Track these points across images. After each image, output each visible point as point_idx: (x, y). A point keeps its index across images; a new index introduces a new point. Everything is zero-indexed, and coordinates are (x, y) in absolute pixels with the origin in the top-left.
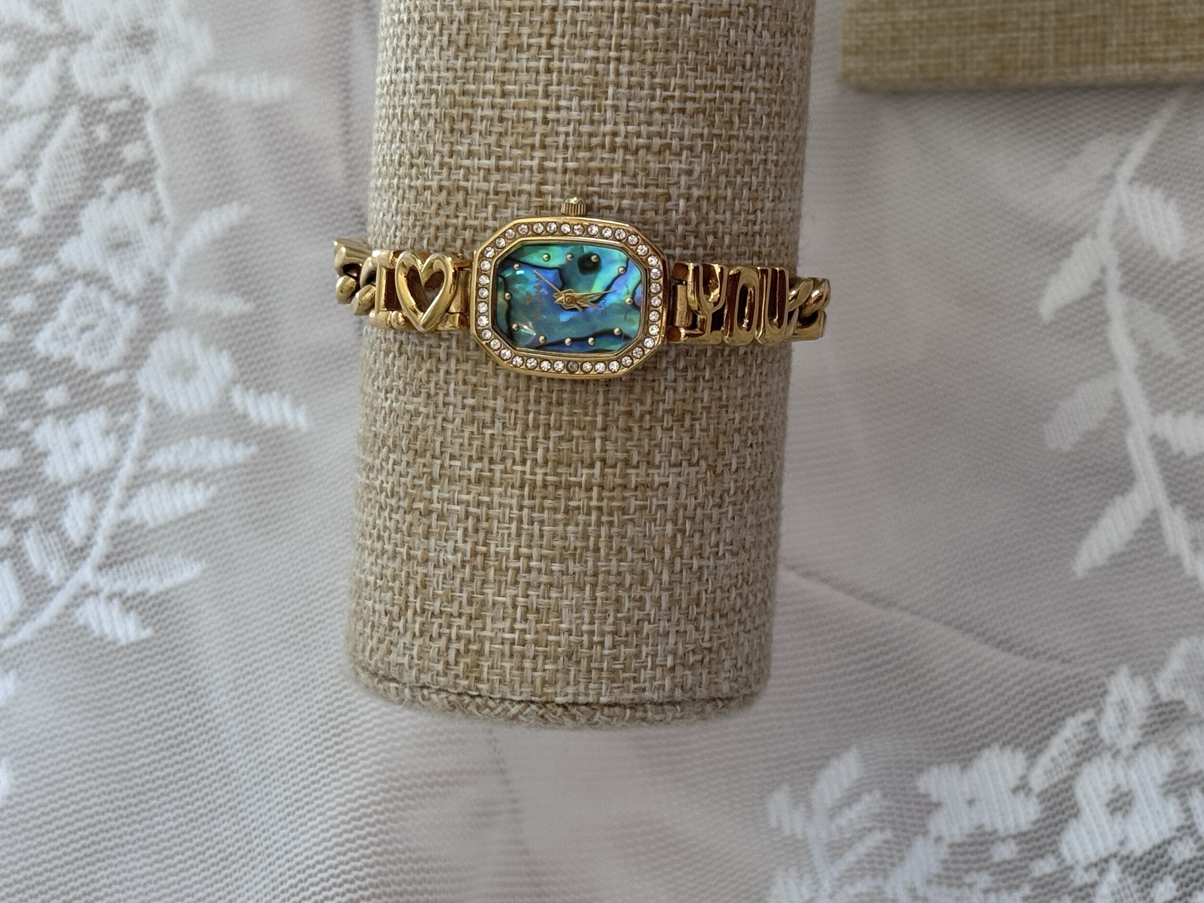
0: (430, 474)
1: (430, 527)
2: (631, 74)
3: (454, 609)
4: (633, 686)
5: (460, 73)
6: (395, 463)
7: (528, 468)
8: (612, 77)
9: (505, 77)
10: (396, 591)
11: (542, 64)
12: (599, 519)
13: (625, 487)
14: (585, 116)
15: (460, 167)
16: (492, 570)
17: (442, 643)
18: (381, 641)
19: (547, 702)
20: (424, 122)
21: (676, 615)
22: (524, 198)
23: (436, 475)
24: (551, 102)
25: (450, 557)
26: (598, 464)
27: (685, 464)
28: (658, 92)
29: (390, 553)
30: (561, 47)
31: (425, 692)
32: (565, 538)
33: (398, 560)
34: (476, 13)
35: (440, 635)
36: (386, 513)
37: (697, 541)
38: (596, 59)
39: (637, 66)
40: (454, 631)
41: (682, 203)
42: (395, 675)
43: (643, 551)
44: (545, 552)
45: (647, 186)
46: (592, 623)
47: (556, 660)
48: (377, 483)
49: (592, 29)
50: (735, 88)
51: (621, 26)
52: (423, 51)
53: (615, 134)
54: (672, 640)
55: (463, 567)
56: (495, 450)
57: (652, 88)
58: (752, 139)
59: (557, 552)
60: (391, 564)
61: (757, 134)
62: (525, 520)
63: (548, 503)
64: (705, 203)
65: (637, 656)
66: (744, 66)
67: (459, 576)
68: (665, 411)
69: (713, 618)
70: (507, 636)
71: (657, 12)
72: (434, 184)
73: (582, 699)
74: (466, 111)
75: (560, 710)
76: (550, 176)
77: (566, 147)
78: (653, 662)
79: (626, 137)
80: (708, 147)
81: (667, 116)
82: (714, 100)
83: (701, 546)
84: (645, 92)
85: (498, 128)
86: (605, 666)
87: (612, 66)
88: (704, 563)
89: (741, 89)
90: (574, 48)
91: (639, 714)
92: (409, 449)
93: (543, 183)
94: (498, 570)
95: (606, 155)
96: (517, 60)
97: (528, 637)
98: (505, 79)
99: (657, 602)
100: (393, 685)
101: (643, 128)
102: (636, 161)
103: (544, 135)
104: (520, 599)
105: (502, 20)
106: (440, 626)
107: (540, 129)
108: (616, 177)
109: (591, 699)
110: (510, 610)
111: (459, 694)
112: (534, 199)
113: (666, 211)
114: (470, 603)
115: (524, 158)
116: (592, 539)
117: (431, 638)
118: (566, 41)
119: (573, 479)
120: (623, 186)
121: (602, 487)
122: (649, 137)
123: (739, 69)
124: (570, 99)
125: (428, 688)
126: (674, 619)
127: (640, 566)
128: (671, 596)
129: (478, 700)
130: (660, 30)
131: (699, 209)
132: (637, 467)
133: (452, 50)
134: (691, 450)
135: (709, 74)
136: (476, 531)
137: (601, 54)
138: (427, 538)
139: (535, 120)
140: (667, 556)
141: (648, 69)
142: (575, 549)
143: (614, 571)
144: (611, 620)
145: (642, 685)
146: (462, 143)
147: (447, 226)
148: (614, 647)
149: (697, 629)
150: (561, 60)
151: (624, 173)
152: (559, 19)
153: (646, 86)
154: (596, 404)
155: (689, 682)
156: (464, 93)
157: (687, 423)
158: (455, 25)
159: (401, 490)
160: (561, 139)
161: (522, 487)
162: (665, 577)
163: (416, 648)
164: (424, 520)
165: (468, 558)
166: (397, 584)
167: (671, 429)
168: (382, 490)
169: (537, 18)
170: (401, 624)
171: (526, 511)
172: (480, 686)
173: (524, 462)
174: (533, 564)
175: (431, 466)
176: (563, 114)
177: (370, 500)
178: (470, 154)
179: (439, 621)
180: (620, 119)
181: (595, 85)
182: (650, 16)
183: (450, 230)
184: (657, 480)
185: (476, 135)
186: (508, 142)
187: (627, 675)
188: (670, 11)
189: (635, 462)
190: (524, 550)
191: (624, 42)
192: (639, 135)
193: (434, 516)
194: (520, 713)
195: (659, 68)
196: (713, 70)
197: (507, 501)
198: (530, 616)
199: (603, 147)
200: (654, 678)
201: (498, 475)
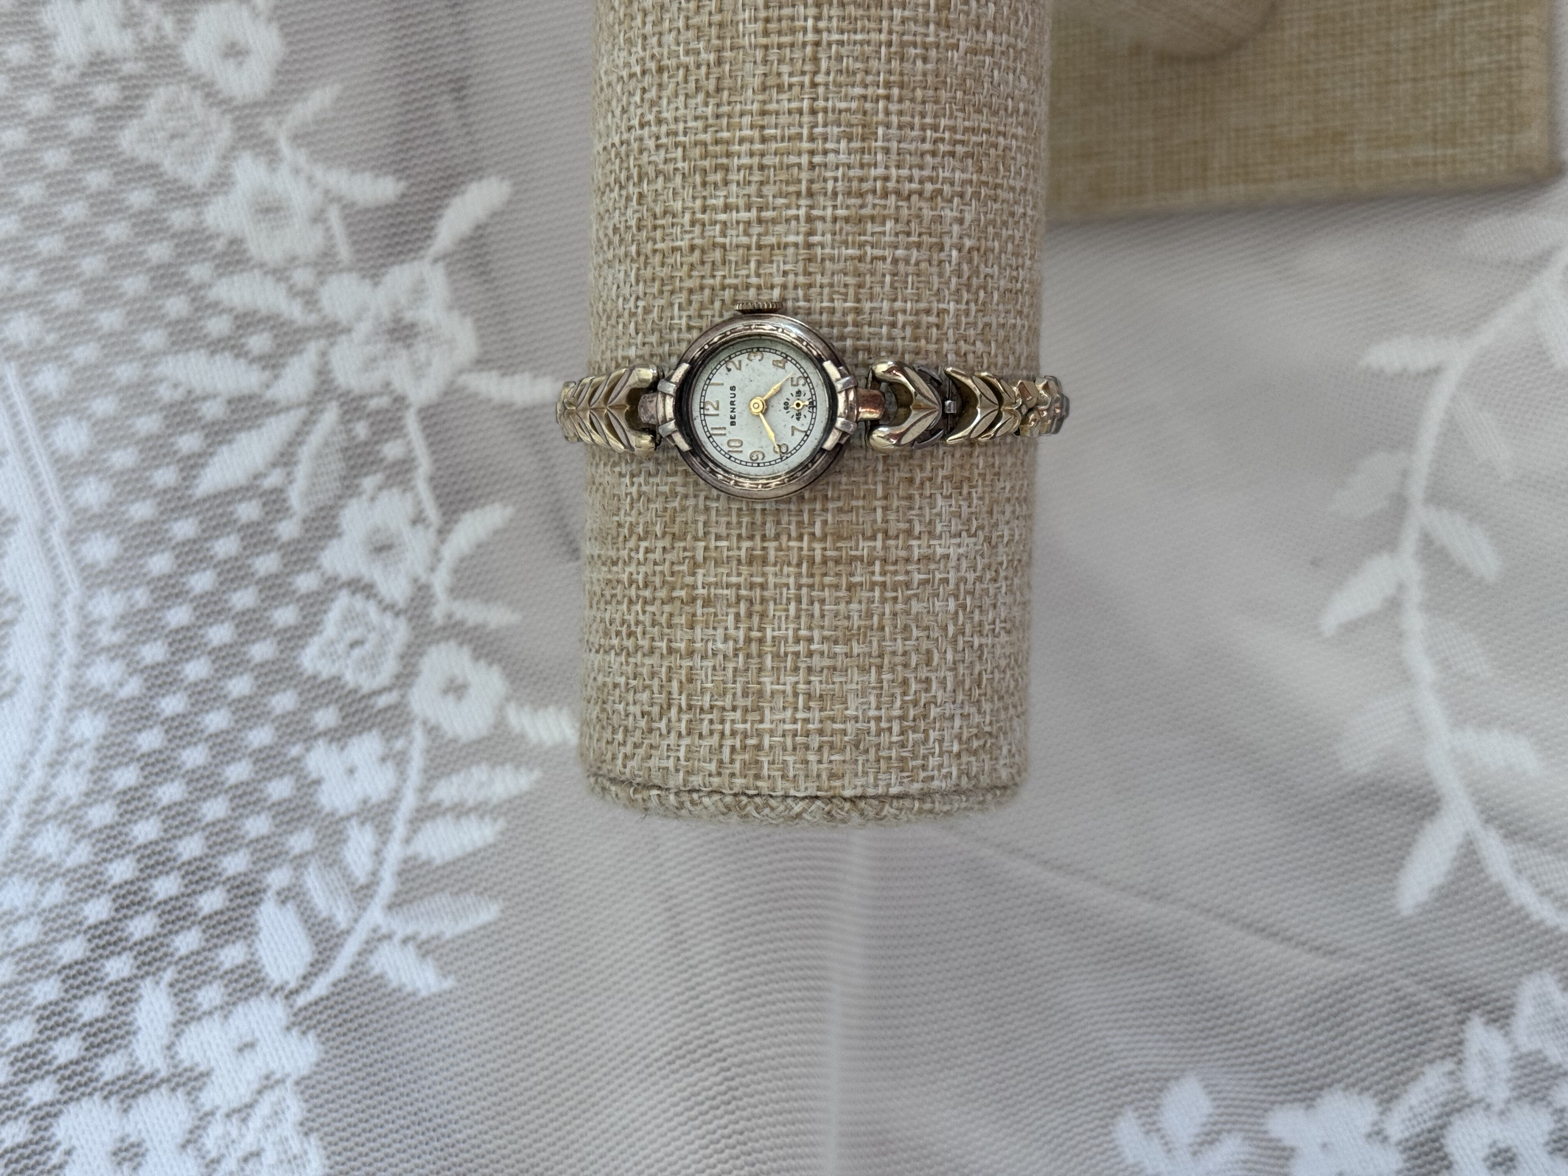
0: (693, 557)
1: (694, 615)
2: (901, 113)
3: (728, 702)
4: (922, 775)
5: (711, 121)
6: (647, 551)
7: (805, 544)
8: (881, 116)
9: (766, 120)
10: (656, 689)
11: (806, 104)
12: (882, 593)
13: (907, 560)
14: (855, 159)
15: (716, 223)
16: (769, 657)
17: (715, 740)
18: (636, 746)
19: (833, 797)
20: (667, 179)
21: (960, 697)
22: (791, 250)
23: (700, 558)
24: (819, 145)
25: (720, 645)
26: (880, 536)
27: (964, 534)
28: (929, 133)
29: (646, 649)
30: (826, 85)
31: (695, 796)
32: (848, 618)
33: (657, 655)
34: (728, 54)
35: (712, 732)
36: (638, 607)
37: (977, 616)
38: (865, 97)
39: (907, 104)
40: (728, 727)
41: (955, 253)
42: (657, 782)
43: (927, 628)
44: (826, 633)
45: (920, 235)
46: (879, 708)
47: (843, 750)
48: (625, 577)
49: (858, 65)
50: (999, 133)
51: (889, 61)
52: (665, 102)
53: (886, 179)
54: (957, 722)
55: (736, 655)
56: (768, 525)
57: (923, 128)
58: (1012, 189)
59: (840, 633)
60: (648, 661)
61: (1019, 184)
62: (805, 600)
63: (828, 580)
64: (975, 253)
65: (926, 741)
66: (1006, 110)
67: (731, 666)
68: (945, 477)
69: (992, 701)
70: (788, 727)
71: (925, 46)
72: (684, 244)
73: (871, 791)
74: (720, 161)
75: (847, 806)
76: (819, 225)
77: (835, 194)
78: (941, 747)
79: (898, 182)
80: (976, 195)
81: (939, 159)
82: (981, 144)
83: (980, 624)
84: (915, 133)
85: (756, 177)
86: (894, 754)
87: (881, 104)
88: (984, 641)
89: (1004, 135)
90: (840, 86)
91: (928, 806)
92: (664, 534)
93: (811, 233)
94: (776, 656)
95: (877, 201)
96: (778, 102)
97: (811, 726)
98: (765, 122)
99: (943, 682)
100: (655, 792)
101: (916, 173)
102: (909, 208)
103: (811, 181)
104: (802, 687)
105: (759, 59)
106: (711, 722)
107: (804, 176)
108: (889, 225)
109: (880, 791)
110: (790, 699)
111: (735, 795)
112: (802, 251)
113: (940, 262)
114: (745, 694)
115: (788, 207)
116: (876, 618)
117: (701, 736)
118: (831, 78)
119: (853, 553)
120: (897, 234)
121: (885, 561)
122: (921, 182)
123: (1002, 112)
124: (838, 142)
125: (698, 791)
126: (959, 701)
127: (925, 645)
128: (956, 676)
129: (758, 800)
130: (929, 66)
131: (970, 261)
132: (919, 538)
133: (701, 97)
134: (969, 520)
135: (976, 116)
136: (750, 615)
137: (870, 91)
138: (692, 628)
139: (799, 166)
140: (950, 634)
141: (919, 108)
142: (859, 628)
143: (900, 651)
144: (898, 703)
145: (930, 773)
146: (716, 197)
147: (702, 288)
148: (902, 733)
149: (979, 712)
150: (826, 99)
151: (897, 221)
152: (822, 55)
153: (917, 126)
154: (875, 471)
155: (974, 769)
156: (717, 142)
157: (965, 491)
158: (704, 69)
159: (657, 580)
160: (830, 185)
161: (799, 565)
162: (949, 656)
163: (683, 749)
164: (687, 608)
165: (741, 644)
166: (656, 682)
167: (950, 497)
168: (631, 582)
169: (797, 55)
170: (663, 725)
171: (804, 591)
172: (760, 783)
173: (800, 538)
174: (814, 647)
175: (694, 549)
176: (831, 157)
177: (613, 596)
178: (727, 208)
179: (710, 716)
180: (892, 164)
181: (864, 126)
182: (919, 51)
183: (707, 292)
184: (940, 551)
185: (734, 187)
186: (769, 190)
187: (914, 763)
188: (938, 46)
189: (916, 533)
190: (803, 633)
191: (892, 78)
192: (911, 180)
193: (699, 603)
194: (804, 810)
195: (929, 107)
196: (979, 111)
197: (784, 580)
198: (812, 704)
199: (874, 192)
200: (941, 766)
201: (772, 554)
